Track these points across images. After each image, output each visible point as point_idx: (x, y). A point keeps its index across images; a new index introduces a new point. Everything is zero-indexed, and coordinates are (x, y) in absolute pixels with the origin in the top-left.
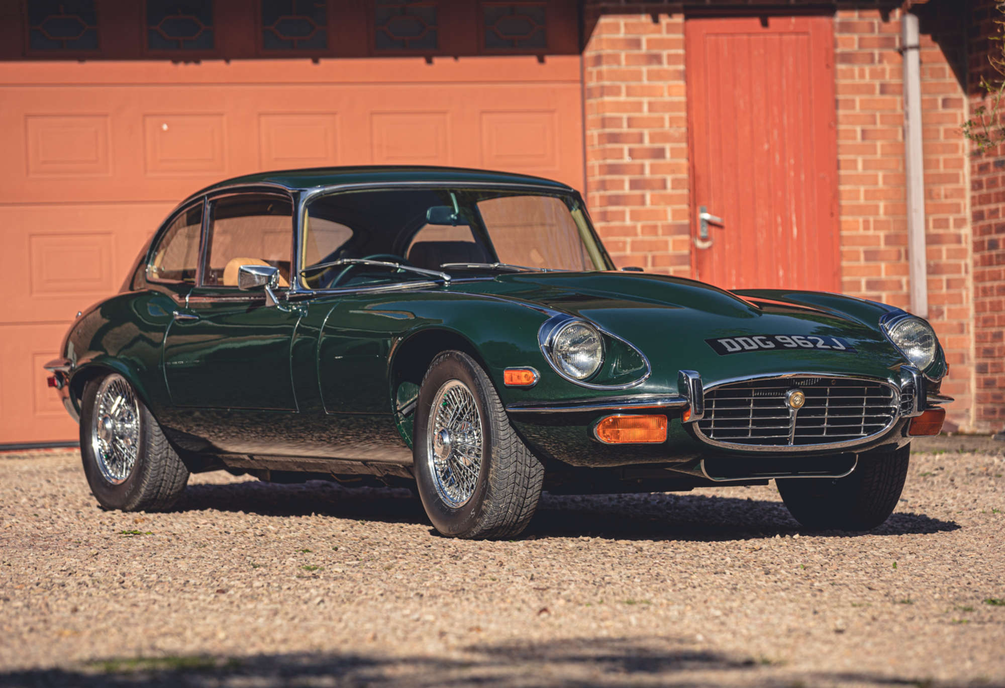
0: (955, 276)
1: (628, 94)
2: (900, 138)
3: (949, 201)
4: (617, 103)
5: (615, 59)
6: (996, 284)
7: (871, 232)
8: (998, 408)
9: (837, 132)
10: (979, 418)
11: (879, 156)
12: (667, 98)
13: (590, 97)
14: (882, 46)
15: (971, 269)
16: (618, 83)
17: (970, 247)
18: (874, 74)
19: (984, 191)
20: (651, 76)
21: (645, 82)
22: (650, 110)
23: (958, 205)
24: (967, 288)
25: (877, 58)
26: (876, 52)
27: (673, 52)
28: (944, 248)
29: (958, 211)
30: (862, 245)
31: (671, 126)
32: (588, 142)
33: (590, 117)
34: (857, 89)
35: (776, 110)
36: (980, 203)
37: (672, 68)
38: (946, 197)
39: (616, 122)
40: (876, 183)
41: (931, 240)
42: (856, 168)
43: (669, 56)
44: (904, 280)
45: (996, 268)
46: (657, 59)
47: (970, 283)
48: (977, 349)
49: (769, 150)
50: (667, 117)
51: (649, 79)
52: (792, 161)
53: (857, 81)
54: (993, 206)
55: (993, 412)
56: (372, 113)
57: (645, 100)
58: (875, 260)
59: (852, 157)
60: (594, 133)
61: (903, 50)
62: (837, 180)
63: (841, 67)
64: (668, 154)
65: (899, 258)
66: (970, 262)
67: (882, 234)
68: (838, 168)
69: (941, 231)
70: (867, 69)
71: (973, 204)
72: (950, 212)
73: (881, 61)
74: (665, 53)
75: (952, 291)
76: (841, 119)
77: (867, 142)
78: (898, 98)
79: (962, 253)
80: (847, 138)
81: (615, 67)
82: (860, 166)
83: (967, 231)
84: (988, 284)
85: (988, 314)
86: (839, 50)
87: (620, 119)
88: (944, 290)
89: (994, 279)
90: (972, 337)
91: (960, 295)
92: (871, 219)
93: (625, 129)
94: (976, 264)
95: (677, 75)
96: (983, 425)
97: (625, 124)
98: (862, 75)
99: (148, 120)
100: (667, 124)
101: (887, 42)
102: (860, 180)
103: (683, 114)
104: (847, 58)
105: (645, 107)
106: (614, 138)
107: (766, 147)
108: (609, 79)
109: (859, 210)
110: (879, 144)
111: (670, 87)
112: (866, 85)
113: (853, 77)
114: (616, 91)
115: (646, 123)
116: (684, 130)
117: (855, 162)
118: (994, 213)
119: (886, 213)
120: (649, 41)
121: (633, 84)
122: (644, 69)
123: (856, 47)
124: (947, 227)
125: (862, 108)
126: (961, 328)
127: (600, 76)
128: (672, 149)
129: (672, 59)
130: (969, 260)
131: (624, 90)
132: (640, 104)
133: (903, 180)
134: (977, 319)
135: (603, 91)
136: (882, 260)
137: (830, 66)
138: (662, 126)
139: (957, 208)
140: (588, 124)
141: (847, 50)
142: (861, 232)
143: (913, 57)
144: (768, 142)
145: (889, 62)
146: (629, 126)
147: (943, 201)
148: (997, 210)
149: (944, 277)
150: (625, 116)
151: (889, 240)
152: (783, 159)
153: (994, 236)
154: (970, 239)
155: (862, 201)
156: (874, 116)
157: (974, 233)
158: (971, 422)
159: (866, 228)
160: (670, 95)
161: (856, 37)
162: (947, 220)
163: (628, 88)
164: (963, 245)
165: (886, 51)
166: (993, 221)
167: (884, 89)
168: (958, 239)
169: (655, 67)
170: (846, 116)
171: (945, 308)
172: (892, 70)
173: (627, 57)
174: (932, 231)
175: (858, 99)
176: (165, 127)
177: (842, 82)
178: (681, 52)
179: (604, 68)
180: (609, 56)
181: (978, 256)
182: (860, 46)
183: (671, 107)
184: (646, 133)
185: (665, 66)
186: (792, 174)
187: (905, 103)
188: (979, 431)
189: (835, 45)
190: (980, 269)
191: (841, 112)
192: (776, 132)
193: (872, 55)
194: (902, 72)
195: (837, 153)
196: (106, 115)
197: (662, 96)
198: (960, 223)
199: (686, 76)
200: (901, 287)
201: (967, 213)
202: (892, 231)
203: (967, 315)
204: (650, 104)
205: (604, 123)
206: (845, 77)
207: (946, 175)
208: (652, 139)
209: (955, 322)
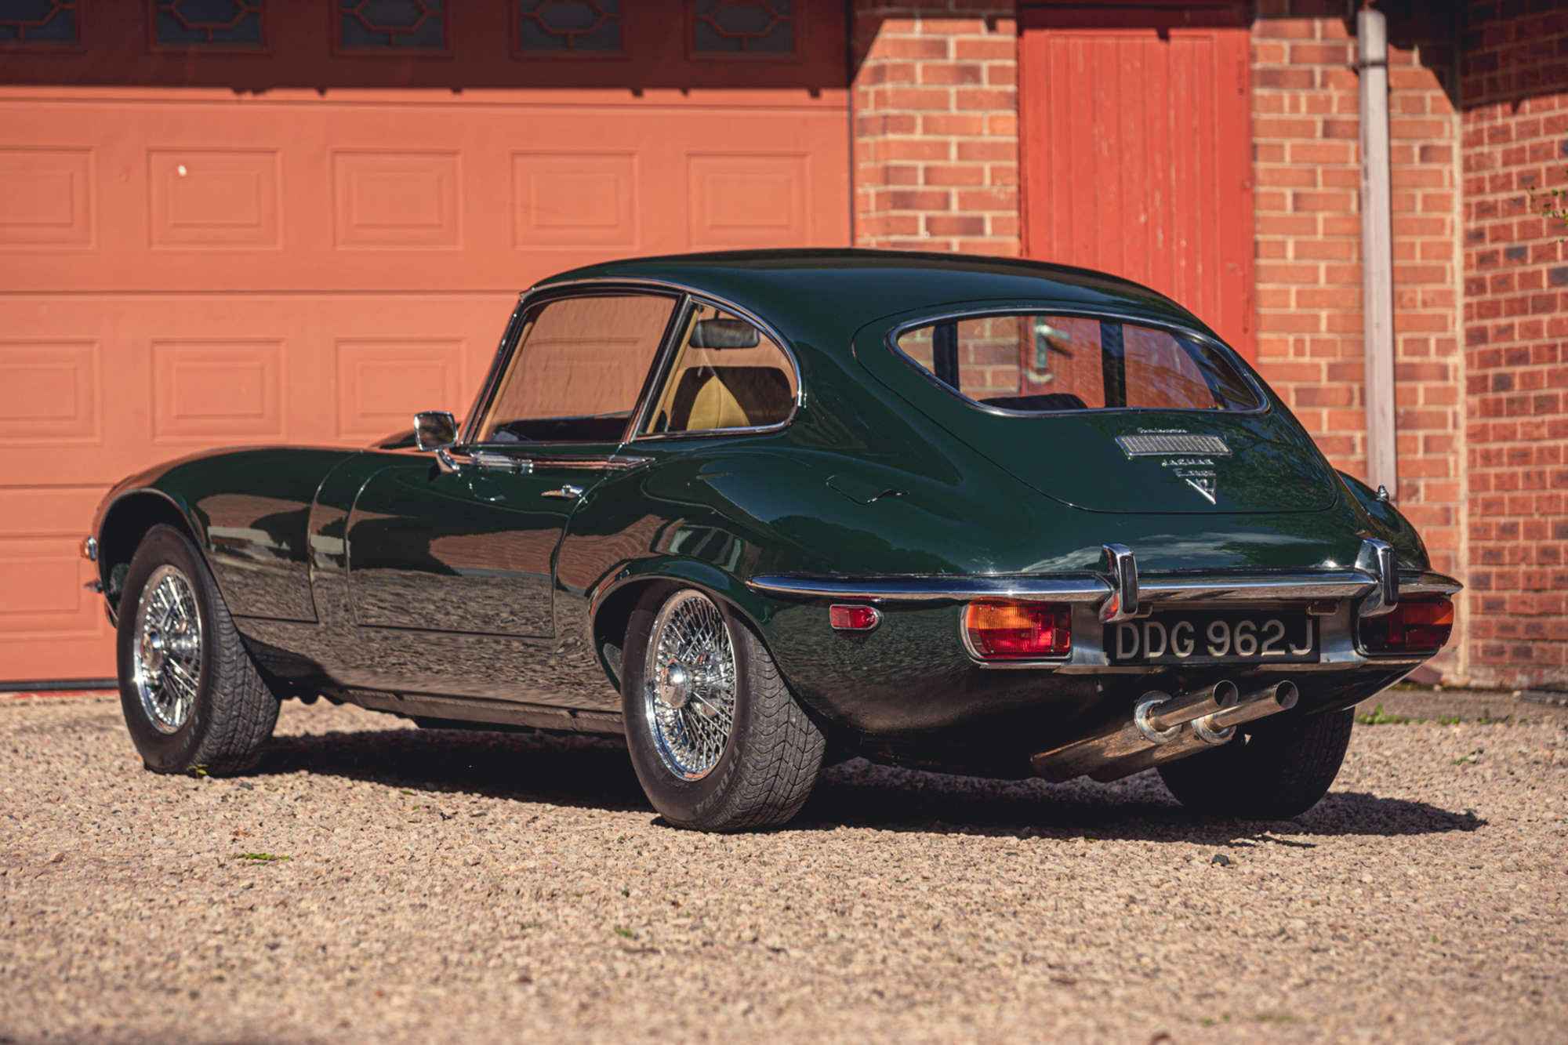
0: (1439, 432)
1: (926, 130)
2: (1354, 207)
3: (1429, 311)
4: (907, 144)
5: (907, 72)
6: (1507, 446)
7: (1306, 359)
8: (1508, 646)
9: (1254, 197)
10: (1475, 661)
11: (1320, 237)
12: (987, 138)
13: (863, 133)
14: (1326, 61)
15: (1463, 421)
16: (908, 112)
17: (1462, 386)
18: (1314, 105)
19: (1488, 296)
20: (964, 101)
21: (954, 111)
22: (961, 157)
23: (1444, 318)
24: (1455, 452)
25: (1318, 79)
26: (1318, 70)
27: (997, 63)
28: (1421, 387)
29: (1444, 329)
30: (1291, 379)
31: (993, 183)
32: (859, 207)
33: (862, 166)
34: (1288, 129)
35: (1158, 161)
36: (1481, 316)
37: (996, 88)
38: (1425, 304)
39: (907, 174)
40: (1316, 281)
41: (1401, 373)
42: (1284, 256)
43: (992, 69)
44: (1358, 436)
45: (1505, 420)
46: (972, 73)
47: (1461, 444)
48: (1473, 550)
49: (1146, 223)
50: (987, 167)
51: (960, 107)
52: (1184, 243)
53: (1287, 115)
54: (1503, 321)
55: (1500, 652)
56: (515, 154)
57: (954, 140)
58: (1313, 404)
59: (1279, 237)
60: (868, 190)
61: (1359, 68)
62: (1252, 275)
63: (1260, 92)
64: (988, 228)
65: (1350, 402)
66: (1461, 408)
67: (1323, 362)
68: (1256, 255)
69: (1416, 360)
70: (1303, 96)
71: (1468, 317)
72: (1431, 329)
73: (1324, 85)
74: (985, 65)
75: (1432, 456)
76: (1260, 176)
77: (1301, 214)
78: (1352, 145)
79: (1449, 396)
80: (1270, 207)
81: (906, 86)
82: (1290, 252)
83: (1457, 360)
84: (1493, 446)
85: (1492, 494)
86: (1258, 66)
87: (914, 169)
88: (1420, 455)
89: (1505, 439)
90: (1464, 530)
91: (1445, 463)
92: (1307, 338)
93: (920, 187)
94: (1471, 413)
95: (1002, 101)
96: (1481, 673)
97: (921, 179)
98: (1295, 108)
99: (154, 157)
100: (987, 180)
101: (1335, 55)
102: (1288, 274)
103: (1014, 164)
104: (1272, 78)
105: (953, 152)
106: (903, 200)
107: (1142, 219)
108: (895, 106)
109: (1286, 324)
110: (1320, 216)
111: (992, 120)
112: (1301, 122)
113: (1280, 109)
114: (907, 126)
115: (956, 176)
116: (1013, 189)
117: (1282, 245)
118: (1505, 332)
119: (1330, 330)
120: (960, 45)
121: (935, 113)
122: (953, 90)
123: (1286, 60)
124: (1426, 353)
125: (1294, 160)
126: (1447, 517)
127: (881, 99)
128: (994, 220)
129: (996, 75)
130: (1461, 405)
131: (919, 122)
132: (946, 146)
133: (1359, 276)
134: (1473, 503)
135: (888, 124)
136: (1324, 405)
137: (1244, 91)
138: (980, 183)
139: (1442, 324)
140: (859, 177)
141: (1271, 65)
142: (1291, 358)
143: (1375, 79)
144: (1146, 210)
145: (1338, 87)
146: (927, 182)
147: (1421, 311)
148: (1511, 327)
149: (1421, 434)
150: (921, 164)
151: (1334, 372)
152: (1168, 240)
153: (1504, 370)
154: (1462, 373)
155: (1293, 309)
156: (1313, 172)
157: (1470, 363)
158: (1460, 669)
159: (1300, 352)
160: (993, 133)
161: (1286, 45)
162: (1426, 341)
163: (926, 120)
164: (1451, 383)
165: (1333, 68)
166: (1504, 345)
167: (1329, 130)
168: (1443, 373)
169: (969, 87)
170: (1270, 171)
171: (1422, 484)
172: (1342, 99)
173: (925, 69)
174: (1403, 359)
175: (1288, 144)
176: (182, 170)
177: (1262, 116)
178: (1011, 63)
179: (888, 86)
180: (896, 67)
181: (1475, 400)
182: (1292, 61)
183: (993, 151)
184: (954, 192)
185: (986, 86)
186: (1183, 263)
187: (1363, 152)
188: (1474, 683)
189: (1252, 57)
190: (1478, 421)
191: (1261, 165)
192: (1158, 196)
193: (1311, 74)
194: (1357, 103)
195: (1253, 232)
196: (87, 150)
197: (980, 134)
198: (1446, 347)
199: (1018, 102)
200: (1352, 448)
201: (1458, 331)
202: (1339, 359)
203: (1455, 495)
204: (960, 146)
205: (887, 175)
206: (1268, 110)
207: (1425, 268)
208: (964, 204)
209: (1437, 506)
